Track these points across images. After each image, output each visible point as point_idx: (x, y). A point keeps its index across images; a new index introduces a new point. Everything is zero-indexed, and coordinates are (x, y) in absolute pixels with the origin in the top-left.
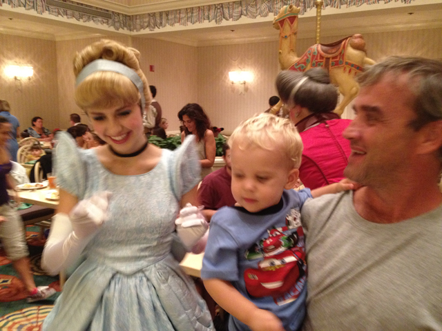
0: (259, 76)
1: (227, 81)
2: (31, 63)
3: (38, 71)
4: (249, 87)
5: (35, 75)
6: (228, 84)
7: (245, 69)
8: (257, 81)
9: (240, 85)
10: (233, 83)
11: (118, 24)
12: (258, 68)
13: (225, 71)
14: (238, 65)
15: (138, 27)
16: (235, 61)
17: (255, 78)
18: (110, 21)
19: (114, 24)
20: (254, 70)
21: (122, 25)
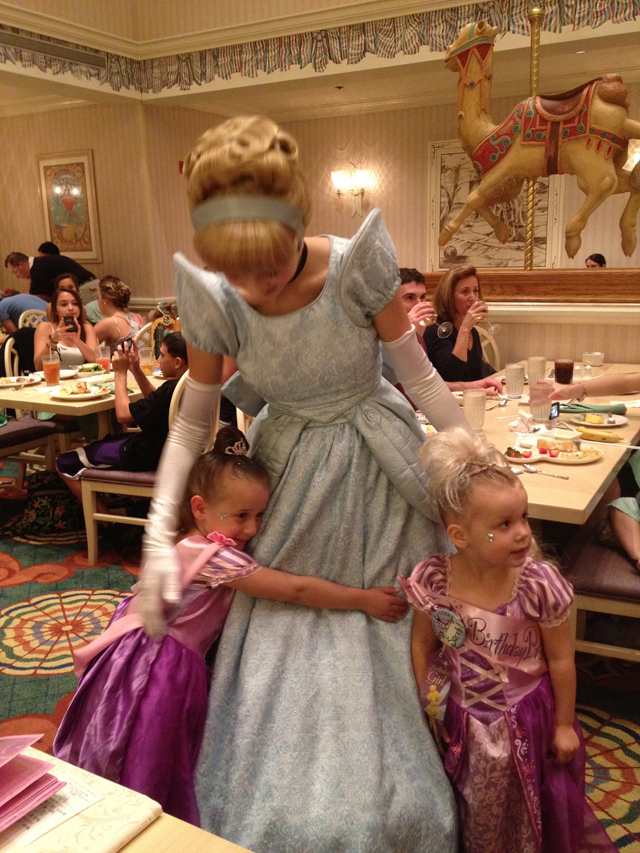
1: (327, 190)
4: (371, 200)
6: (328, 195)
7: (363, 166)
8: (386, 187)
9: (354, 198)
10: (339, 194)
11: (117, 79)
12: (387, 163)
13: (323, 169)
14: (347, 158)
15: (157, 83)
16: (342, 149)
17: (383, 181)
18: (103, 73)
19: (110, 80)
20: (381, 166)
21: (126, 80)
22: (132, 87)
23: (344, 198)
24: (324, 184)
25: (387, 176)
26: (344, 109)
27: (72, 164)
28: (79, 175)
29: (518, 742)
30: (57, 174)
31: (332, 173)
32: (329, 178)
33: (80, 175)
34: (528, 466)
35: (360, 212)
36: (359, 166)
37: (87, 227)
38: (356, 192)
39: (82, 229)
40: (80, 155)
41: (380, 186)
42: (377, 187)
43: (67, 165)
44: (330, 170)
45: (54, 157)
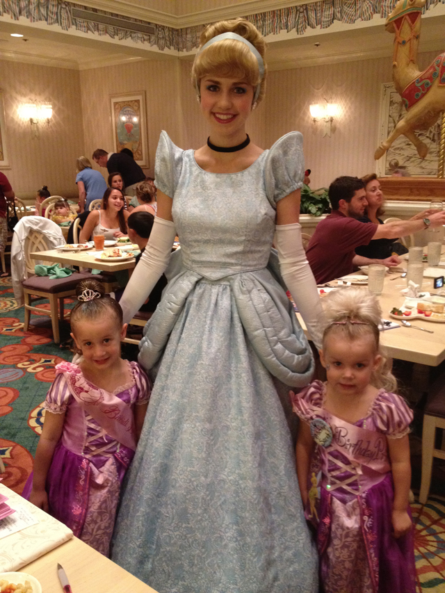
0: (353, 110)
2: (50, 100)
3: (58, 111)
4: (338, 125)
5: (54, 116)
6: (308, 122)
7: (333, 101)
8: (349, 116)
9: (325, 123)
10: (315, 121)
11: (162, 42)
12: (351, 99)
13: (304, 103)
14: (322, 95)
15: (189, 44)
16: (318, 89)
17: (347, 112)
18: (153, 38)
19: (157, 43)
20: (346, 101)
21: (168, 42)
22: (172, 47)
23: (319, 124)
24: (305, 114)
25: (350, 108)
26: (321, 60)
27: (132, 101)
28: (136, 108)
29: (366, 518)
30: (122, 108)
31: (310, 106)
32: (308, 110)
34: (405, 322)
35: (329, 134)
36: (330, 101)
37: (140, 144)
38: (327, 120)
39: (137, 145)
40: (137, 95)
41: (345, 115)
42: (343, 116)
43: (128, 101)
44: (310, 104)
45: (121, 96)
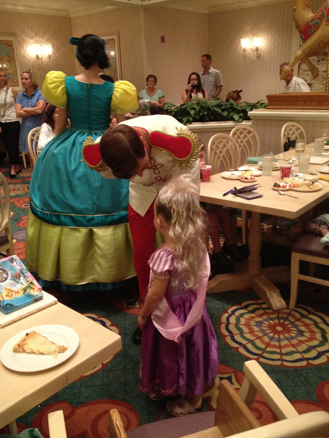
0: (273, 41)
1: (239, 49)
2: (50, 41)
3: (56, 49)
4: (262, 53)
5: (53, 53)
6: (239, 52)
7: (258, 35)
8: (270, 46)
9: (252, 52)
10: (244, 51)
12: (271, 33)
13: (237, 38)
14: (250, 31)
16: (247, 26)
17: (269, 43)
20: (268, 34)
23: (247, 52)
24: (237, 45)
25: (271, 40)
26: (249, 4)
27: (109, 40)
31: (241, 39)
32: (240, 42)
33: (113, 45)
34: (281, 192)
35: (255, 60)
36: (256, 35)
37: (116, 72)
38: (254, 49)
39: (114, 73)
40: (112, 35)
41: (267, 46)
42: (265, 46)
44: (241, 37)
